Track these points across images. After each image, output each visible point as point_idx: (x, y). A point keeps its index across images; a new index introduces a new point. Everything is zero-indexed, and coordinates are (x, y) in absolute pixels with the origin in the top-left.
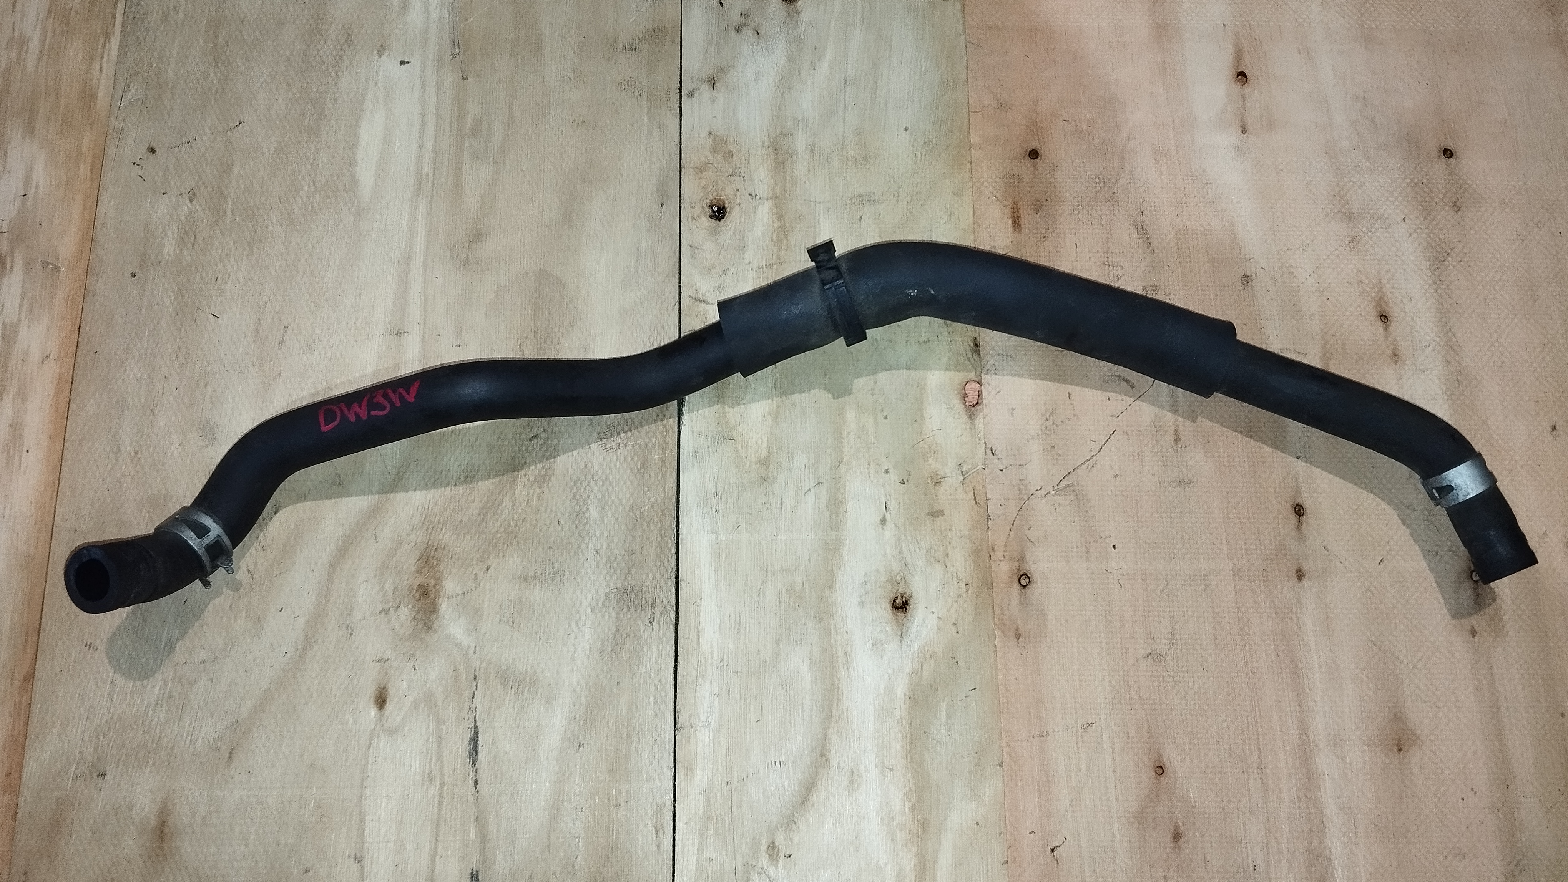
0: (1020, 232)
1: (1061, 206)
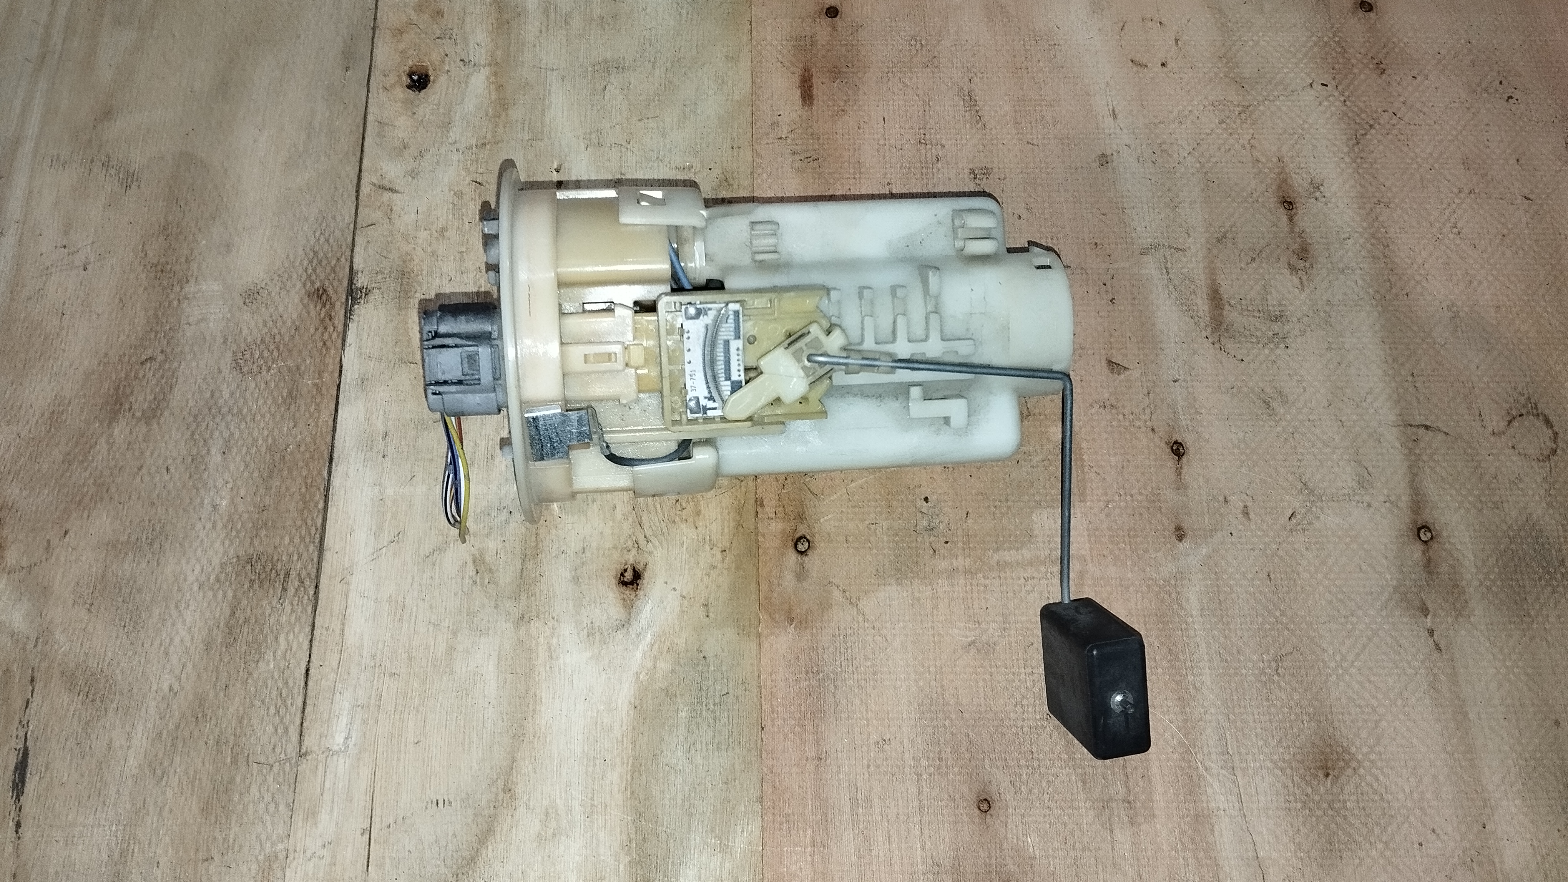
0: (811, 104)
1: (865, 73)
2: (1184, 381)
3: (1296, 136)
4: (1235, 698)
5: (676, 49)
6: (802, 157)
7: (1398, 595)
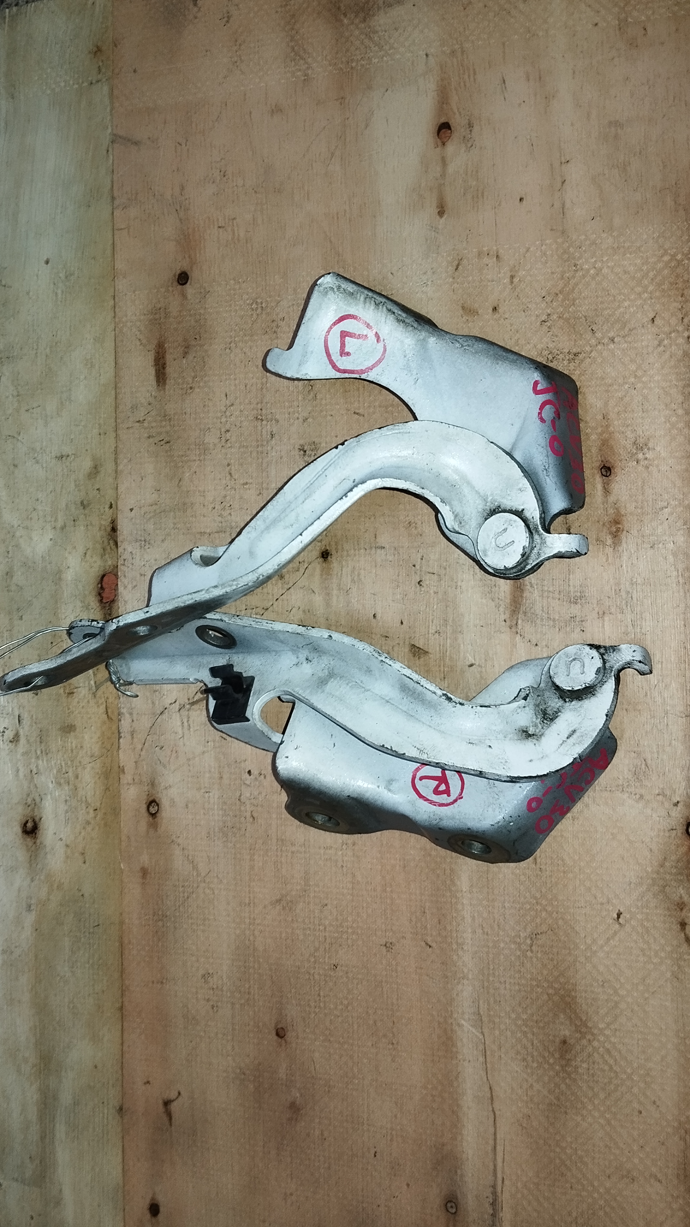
0: (164, 384)
1: (211, 344)
2: (479, 666)
3: (626, 386)
4: (492, 967)
5: (54, 333)
6: (156, 440)
7: (656, 888)
